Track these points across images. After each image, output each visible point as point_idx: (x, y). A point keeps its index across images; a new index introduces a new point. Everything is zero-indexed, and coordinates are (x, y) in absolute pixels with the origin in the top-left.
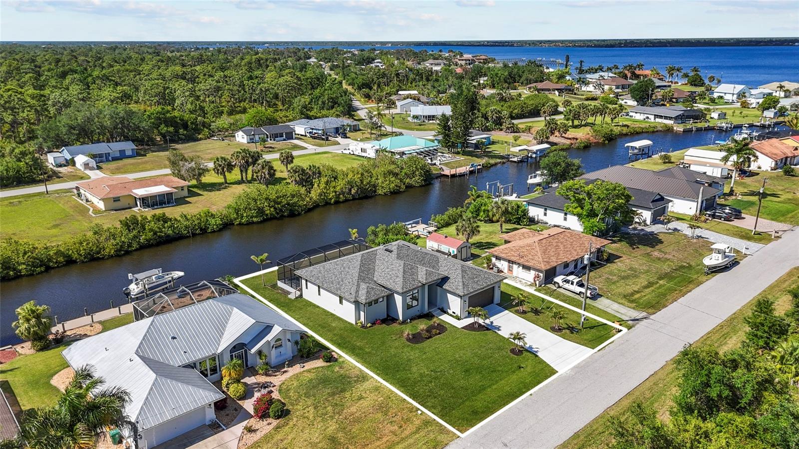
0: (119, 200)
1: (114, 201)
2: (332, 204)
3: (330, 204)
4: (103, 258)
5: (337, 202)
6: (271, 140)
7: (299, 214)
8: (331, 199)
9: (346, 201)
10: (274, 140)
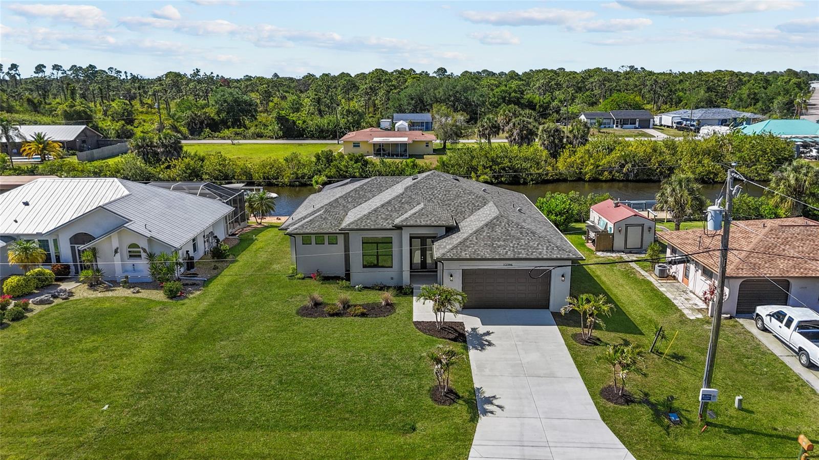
0: (359, 146)
1: (354, 146)
2: (586, 181)
3: (584, 180)
4: (277, 185)
5: (595, 180)
6: (617, 126)
7: (525, 183)
8: (586, 173)
9: (613, 180)
10: (621, 128)
